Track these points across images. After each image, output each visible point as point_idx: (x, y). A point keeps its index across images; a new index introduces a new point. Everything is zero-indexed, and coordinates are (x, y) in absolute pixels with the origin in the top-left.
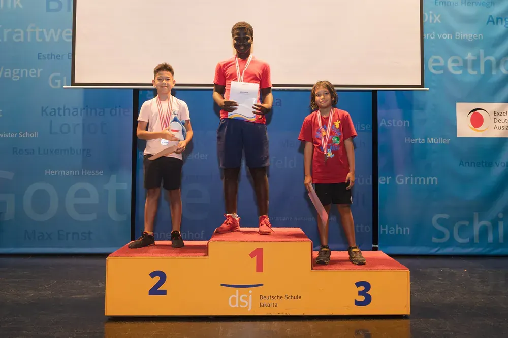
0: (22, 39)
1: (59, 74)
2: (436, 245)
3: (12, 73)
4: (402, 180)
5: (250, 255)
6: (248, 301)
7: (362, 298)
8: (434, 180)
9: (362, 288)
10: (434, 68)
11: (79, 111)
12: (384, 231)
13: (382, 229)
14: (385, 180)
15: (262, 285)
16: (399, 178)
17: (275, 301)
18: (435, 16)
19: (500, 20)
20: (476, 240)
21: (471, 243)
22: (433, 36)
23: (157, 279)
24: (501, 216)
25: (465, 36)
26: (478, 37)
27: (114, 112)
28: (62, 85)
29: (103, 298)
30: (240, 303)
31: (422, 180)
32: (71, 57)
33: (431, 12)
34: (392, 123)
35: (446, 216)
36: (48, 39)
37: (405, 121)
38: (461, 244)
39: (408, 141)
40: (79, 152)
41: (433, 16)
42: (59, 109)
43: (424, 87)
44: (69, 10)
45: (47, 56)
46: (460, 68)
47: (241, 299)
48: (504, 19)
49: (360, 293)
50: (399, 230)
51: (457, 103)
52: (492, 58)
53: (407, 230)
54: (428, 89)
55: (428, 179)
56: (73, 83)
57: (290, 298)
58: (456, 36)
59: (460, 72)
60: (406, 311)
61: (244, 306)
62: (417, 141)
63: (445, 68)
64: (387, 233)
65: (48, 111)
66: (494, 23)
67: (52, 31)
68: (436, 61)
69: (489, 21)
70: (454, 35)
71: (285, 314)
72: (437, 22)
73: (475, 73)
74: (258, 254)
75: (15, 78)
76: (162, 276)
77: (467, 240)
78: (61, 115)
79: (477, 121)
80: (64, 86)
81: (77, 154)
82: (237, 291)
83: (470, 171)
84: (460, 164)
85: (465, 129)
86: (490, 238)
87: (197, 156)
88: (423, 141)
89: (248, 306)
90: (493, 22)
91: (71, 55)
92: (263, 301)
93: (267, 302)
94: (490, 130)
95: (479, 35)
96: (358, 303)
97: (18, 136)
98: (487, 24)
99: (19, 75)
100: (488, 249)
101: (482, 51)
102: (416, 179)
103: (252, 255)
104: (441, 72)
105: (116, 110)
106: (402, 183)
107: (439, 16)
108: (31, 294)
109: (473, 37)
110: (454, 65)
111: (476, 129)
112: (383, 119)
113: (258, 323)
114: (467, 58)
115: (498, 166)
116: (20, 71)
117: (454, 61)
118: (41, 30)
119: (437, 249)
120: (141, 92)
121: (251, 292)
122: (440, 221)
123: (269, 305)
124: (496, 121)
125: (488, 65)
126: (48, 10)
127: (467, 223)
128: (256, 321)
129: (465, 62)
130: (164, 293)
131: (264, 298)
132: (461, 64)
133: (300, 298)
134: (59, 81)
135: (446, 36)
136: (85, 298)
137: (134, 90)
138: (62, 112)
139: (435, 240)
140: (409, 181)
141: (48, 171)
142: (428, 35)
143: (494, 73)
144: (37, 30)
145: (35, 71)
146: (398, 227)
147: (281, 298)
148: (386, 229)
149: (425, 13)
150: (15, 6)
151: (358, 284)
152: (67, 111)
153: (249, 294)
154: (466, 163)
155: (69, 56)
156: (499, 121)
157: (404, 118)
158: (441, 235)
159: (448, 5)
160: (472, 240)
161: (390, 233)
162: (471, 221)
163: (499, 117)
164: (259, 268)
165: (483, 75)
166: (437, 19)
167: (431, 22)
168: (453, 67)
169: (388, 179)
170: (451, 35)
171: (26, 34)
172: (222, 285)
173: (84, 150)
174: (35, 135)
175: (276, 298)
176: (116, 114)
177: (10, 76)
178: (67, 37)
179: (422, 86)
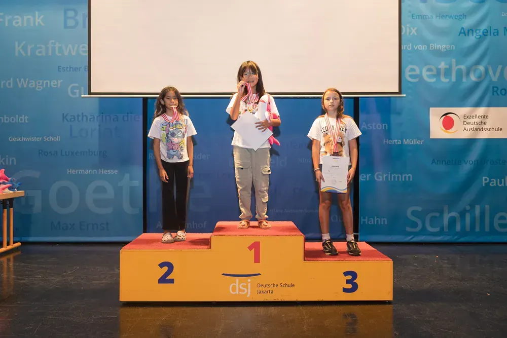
0: (44, 54)
1: (77, 85)
2: (410, 234)
3: (36, 84)
4: (380, 177)
5: (248, 247)
6: (247, 289)
7: (349, 286)
8: (409, 177)
9: (349, 277)
10: (411, 76)
11: (96, 117)
12: (364, 222)
13: (362, 220)
14: (365, 177)
15: (259, 274)
16: (377, 175)
17: (271, 289)
18: (412, 28)
19: (471, 31)
20: (446, 230)
21: (441, 232)
22: (409, 47)
23: (165, 269)
24: (468, 208)
25: (439, 47)
26: (450, 48)
27: (126, 118)
28: (80, 95)
29: (118, 283)
30: (240, 290)
31: (398, 177)
32: (87, 70)
33: (408, 25)
34: (372, 126)
35: (419, 209)
36: (66, 53)
37: (384, 125)
38: (432, 233)
39: (386, 143)
40: (96, 154)
41: (410, 29)
42: (78, 116)
43: (401, 94)
44: (84, 27)
45: (66, 69)
46: (434, 76)
47: (241, 287)
48: (474, 30)
49: (348, 282)
50: (377, 221)
51: (430, 108)
52: (463, 67)
53: (384, 221)
54: (405, 95)
55: (403, 176)
56: (90, 93)
57: (284, 286)
58: (431, 47)
59: (433, 80)
60: (389, 297)
61: (243, 293)
62: (395, 142)
63: (420, 76)
64: (367, 223)
65: (69, 118)
66: (465, 35)
67: (70, 46)
68: (413, 70)
69: (461, 33)
70: (428, 47)
71: (280, 300)
72: (414, 34)
73: (448, 80)
74: (255, 247)
75: (39, 88)
76: (170, 267)
77: (437, 229)
78: (79, 121)
79: (448, 123)
80: (82, 96)
81: (95, 155)
82: (237, 281)
83: (441, 168)
84: (433, 163)
85: (437, 131)
86: (458, 228)
87: (199, 157)
88: (400, 142)
89: (247, 293)
90: (464, 33)
91: (87, 67)
92: (260, 289)
93: (264, 289)
94: (460, 132)
95: (451, 46)
96: (345, 290)
97: (43, 139)
98: (459, 35)
99: (42, 85)
100: (456, 237)
101: (454, 60)
102: (393, 175)
103: (250, 248)
104: (417, 80)
105: (128, 116)
106: (381, 180)
107: (415, 29)
108: (56, 279)
109: (445, 48)
110: (428, 73)
111: (448, 131)
112: (364, 123)
113: (256, 308)
114: (439, 67)
115: (466, 164)
116: (43, 83)
117: (429, 70)
118: (60, 45)
119: (410, 237)
120: (149, 101)
121: (249, 280)
122: (414, 213)
123: (266, 292)
124: (465, 123)
125: (459, 74)
126: (66, 27)
127: (437, 215)
128: (254, 306)
129: (439, 71)
130: (172, 281)
131: (261, 286)
132: (435, 72)
133: (293, 286)
134: (77, 91)
135: (422, 48)
136: (102, 283)
137: (144, 98)
138: (80, 118)
139: (408, 229)
140: (387, 177)
141: (70, 170)
142: (405, 46)
143: (464, 80)
144: (57, 45)
145: (56, 82)
146: (377, 218)
147: (277, 286)
148: (366, 220)
149: (403, 27)
150: (37, 24)
151: (346, 274)
152: (85, 118)
153: (247, 283)
154: (438, 161)
155: (85, 68)
156: (468, 123)
157: (382, 122)
158: (415, 225)
159: (423, 18)
160: (442, 229)
161: (370, 223)
162: (441, 212)
163: (468, 120)
164: (257, 259)
165: (454, 82)
166: (413, 31)
167: (408, 34)
168: (427, 75)
169: (368, 176)
170: (426, 47)
171: (47, 49)
172: (223, 274)
173: (100, 152)
174: (58, 139)
175: (272, 286)
176: (128, 120)
177: (34, 86)
178: (84, 52)
179: (400, 92)
